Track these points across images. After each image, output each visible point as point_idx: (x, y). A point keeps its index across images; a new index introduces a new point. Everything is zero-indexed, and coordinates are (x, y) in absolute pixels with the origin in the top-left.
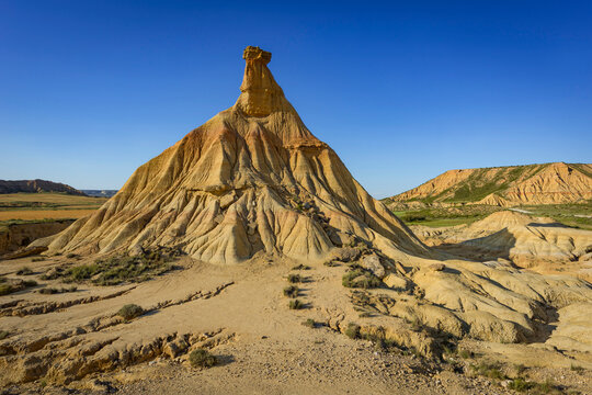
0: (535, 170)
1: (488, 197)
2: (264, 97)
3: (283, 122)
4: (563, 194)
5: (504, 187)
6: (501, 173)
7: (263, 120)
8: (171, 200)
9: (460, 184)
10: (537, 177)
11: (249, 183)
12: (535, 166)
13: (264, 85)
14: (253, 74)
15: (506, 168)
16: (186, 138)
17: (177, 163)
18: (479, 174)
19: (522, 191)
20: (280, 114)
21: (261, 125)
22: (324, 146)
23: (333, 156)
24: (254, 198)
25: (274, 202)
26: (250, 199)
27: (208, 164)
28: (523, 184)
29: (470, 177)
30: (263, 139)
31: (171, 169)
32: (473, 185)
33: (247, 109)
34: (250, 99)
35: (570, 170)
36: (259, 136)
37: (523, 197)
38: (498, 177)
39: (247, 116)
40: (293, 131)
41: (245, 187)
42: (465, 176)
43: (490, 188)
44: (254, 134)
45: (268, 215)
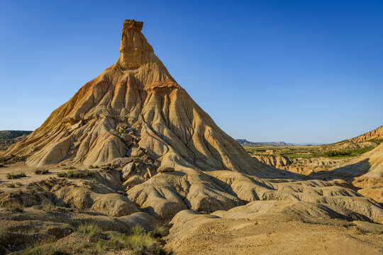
2: (135, 54)
3: (149, 71)
7: (135, 71)
11: (94, 115)
13: (135, 45)
14: (126, 39)
16: (81, 89)
20: (147, 65)
21: (131, 75)
22: (175, 86)
24: (93, 125)
26: (89, 126)
30: (128, 85)
33: (123, 64)
34: (125, 57)
36: (126, 83)
39: (124, 69)
40: (155, 78)
44: (123, 82)
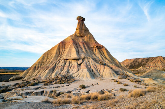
0: (153, 59)
1: (140, 68)
2: (84, 31)
3: (90, 39)
4: (163, 66)
5: (144, 64)
6: (143, 60)
7: (83, 38)
8: (59, 63)
9: (130, 64)
10: (154, 61)
11: (86, 57)
12: (153, 57)
13: (83, 28)
14: (80, 24)
15: (144, 58)
17: (58, 51)
18: (136, 60)
19: (150, 66)
20: (89, 36)
21: (83, 40)
22: (103, 47)
23: (106, 50)
24: (88, 62)
25: (95, 62)
26: (87, 62)
27: (70, 52)
28: (150, 63)
29: (134, 61)
30: (85, 44)
31: (57, 53)
32: (134, 64)
33: (78, 35)
35: (164, 59)
36: (83, 43)
37: (150, 67)
38: (142, 61)
39: (78, 37)
40: (93, 42)
41: (85, 58)
42: (132, 61)
43: (140, 65)
44: (82, 43)
45: (95, 66)
